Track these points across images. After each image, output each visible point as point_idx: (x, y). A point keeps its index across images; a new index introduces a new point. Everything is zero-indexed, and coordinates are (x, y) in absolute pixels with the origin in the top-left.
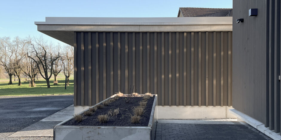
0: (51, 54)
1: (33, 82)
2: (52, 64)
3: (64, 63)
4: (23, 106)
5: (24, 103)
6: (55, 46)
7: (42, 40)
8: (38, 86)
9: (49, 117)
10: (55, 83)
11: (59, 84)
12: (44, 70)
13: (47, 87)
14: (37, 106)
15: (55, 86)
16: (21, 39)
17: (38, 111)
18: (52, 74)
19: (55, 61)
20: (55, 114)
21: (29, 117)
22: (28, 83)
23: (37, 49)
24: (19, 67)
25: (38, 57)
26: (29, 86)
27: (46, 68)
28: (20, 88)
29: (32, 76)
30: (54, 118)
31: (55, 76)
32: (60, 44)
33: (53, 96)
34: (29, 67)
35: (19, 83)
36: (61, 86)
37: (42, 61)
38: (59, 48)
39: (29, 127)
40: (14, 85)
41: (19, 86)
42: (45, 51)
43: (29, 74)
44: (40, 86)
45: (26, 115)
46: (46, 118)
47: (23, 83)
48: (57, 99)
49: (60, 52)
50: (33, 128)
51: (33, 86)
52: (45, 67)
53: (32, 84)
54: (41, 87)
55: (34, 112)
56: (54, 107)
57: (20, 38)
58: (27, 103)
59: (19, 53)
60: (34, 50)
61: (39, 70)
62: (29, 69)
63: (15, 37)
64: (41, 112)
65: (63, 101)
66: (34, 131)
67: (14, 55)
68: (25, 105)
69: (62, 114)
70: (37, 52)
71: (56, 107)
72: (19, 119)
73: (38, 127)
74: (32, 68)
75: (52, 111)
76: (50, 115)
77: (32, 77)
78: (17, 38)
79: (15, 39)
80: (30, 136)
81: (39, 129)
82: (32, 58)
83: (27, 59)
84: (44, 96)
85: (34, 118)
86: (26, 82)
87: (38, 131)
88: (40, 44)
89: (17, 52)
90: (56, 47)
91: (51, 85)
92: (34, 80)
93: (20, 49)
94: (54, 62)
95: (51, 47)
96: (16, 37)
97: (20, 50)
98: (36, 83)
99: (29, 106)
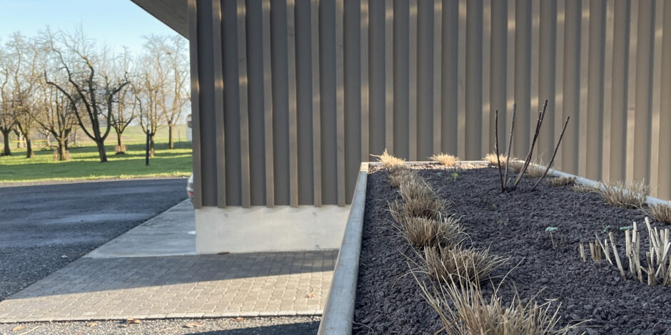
0: (106, 78)
1: (63, 149)
2: (110, 101)
3: (139, 100)
4: (31, 210)
5: (37, 201)
6: (116, 56)
7: (82, 38)
8: (78, 158)
9: (112, 244)
10: (119, 151)
11: (130, 153)
12: (91, 118)
13: (99, 160)
14: (75, 208)
15: (118, 159)
16: (27, 40)
17: (77, 224)
18: (112, 127)
19: (117, 93)
20: (131, 234)
21: (49, 243)
22: (51, 151)
23: (68, 61)
24: (26, 111)
25: (72, 82)
26: (54, 157)
27: (95, 110)
28: (30, 163)
29: (61, 133)
30: (130, 245)
31: (119, 132)
32: (128, 50)
33: (118, 180)
34: (50, 110)
35: (29, 153)
36: (136, 158)
37: (84, 93)
38: (125, 60)
39: (46, 281)
40: (16, 157)
41: (28, 159)
42: (91, 68)
43: (52, 128)
44: (81, 158)
45: (40, 238)
46: (102, 248)
47: (37, 153)
48: (130, 189)
49: (129, 71)
50: (60, 286)
51: (64, 159)
52: (92, 109)
53: (60, 151)
54: (85, 160)
55: (65, 228)
56: (125, 212)
57: (25, 37)
58: (45, 200)
59: (24, 75)
60: (63, 66)
61: (78, 117)
62: (50, 115)
63: (13, 35)
64: (85, 227)
65: (147, 195)
66: (66, 297)
67: (11, 80)
68: (40, 205)
69: (153, 233)
70: (71, 70)
71: (132, 212)
72: (18, 250)
73: (77, 281)
74: (58, 113)
75: (120, 223)
76: (115, 237)
77: (61, 137)
78: (17, 37)
79: (13, 39)
80: (51, 320)
81: (83, 290)
82: (58, 87)
83: (45, 90)
84: (94, 181)
85: (66, 249)
86: (46, 150)
87: (78, 296)
88: (76, 49)
89: (19, 72)
90: (118, 57)
91: (110, 156)
92: (66, 142)
93: (27, 65)
94: (114, 97)
95: (104, 58)
96: (14, 33)
97: (26, 67)
98: (71, 152)
99: (51, 208)
